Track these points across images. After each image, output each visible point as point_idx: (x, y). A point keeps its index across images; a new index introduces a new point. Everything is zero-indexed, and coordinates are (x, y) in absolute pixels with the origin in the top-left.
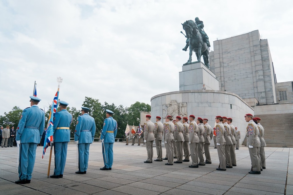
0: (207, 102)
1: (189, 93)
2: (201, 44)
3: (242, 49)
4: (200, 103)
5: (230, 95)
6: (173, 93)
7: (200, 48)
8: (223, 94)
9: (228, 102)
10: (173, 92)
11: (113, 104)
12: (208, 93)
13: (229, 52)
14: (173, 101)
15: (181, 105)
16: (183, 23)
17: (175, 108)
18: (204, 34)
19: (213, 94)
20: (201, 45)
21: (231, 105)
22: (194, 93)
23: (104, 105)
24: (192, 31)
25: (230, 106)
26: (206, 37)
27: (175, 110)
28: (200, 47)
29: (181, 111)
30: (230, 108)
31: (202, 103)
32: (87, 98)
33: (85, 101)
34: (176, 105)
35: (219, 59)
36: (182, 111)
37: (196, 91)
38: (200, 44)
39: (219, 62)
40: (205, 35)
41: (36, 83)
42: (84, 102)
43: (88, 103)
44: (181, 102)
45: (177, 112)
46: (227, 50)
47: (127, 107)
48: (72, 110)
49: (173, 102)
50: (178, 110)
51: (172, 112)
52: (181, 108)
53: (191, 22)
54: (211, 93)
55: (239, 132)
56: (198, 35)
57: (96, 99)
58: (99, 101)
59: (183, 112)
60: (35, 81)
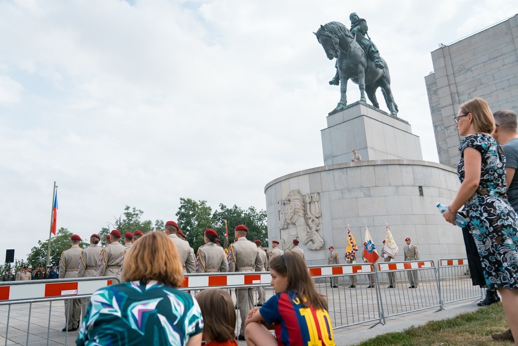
0: (361, 187)
1: (322, 173)
2: (363, 65)
3: (496, 58)
4: (347, 191)
5: (416, 167)
6: (294, 175)
7: (361, 75)
8: (398, 166)
9: (413, 182)
10: (292, 173)
11: (236, 207)
12: (361, 167)
13: (469, 69)
14: (293, 191)
15: (308, 200)
16: (316, 32)
17: (297, 207)
18: (367, 45)
19: (372, 168)
20: (363, 69)
21: (420, 187)
22: (331, 172)
23: (220, 211)
24: (336, 44)
25: (417, 189)
26: (373, 49)
27: (296, 210)
28: (361, 72)
29: (308, 212)
30: (419, 194)
31: (349, 190)
32: (184, 200)
33: (182, 206)
34: (299, 201)
35: (448, 87)
36: (312, 211)
37: (335, 168)
38: (360, 66)
39: (450, 94)
40: (371, 47)
41: (56, 185)
42: (180, 209)
43: (186, 209)
44: (309, 192)
45: (302, 215)
46: (464, 65)
47: (264, 210)
48: (156, 225)
49: (291, 194)
50: (304, 211)
51: (292, 214)
52: (308, 205)
53: (333, 26)
54: (367, 167)
55: (414, 249)
56: (352, 50)
57: (201, 201)
58: (206, 203)
59: (313, 213)
60: (55, 182)
